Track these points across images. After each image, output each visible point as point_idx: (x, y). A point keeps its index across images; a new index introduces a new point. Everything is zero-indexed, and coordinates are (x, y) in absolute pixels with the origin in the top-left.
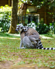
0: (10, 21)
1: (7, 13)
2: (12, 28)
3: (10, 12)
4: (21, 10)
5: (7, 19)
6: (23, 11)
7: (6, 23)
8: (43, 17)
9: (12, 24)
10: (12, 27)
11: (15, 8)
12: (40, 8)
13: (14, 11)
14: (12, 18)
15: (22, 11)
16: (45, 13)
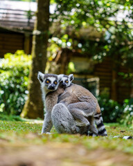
0: (27, 90)
1: (20, 70)
3: (28, 68)
4: (54, 63)
5: (20, 84)
6: (59, 68)
7: (17, 94)
8: (109, 85)
11: (41, 57)
12: (101, 61)
13: (37, 64)
15: (57, 67)
16: (114, 73)
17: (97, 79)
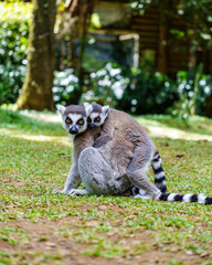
0: (25, 57)
1: (14, 27)
2: (32, 89)
3: (26, 24)
4: (68, 16)
5: (13, 49)
6: (76, 23)
7: (9, 64)
8: (155, 47)
9: (32, 70)
10: (33, 83)
11: (46, 9)
12: (142, 12)
13: (40, 20)
14: (33, 49)
15: (72, 21)
16: (162, 29)
17: (136, 37)
